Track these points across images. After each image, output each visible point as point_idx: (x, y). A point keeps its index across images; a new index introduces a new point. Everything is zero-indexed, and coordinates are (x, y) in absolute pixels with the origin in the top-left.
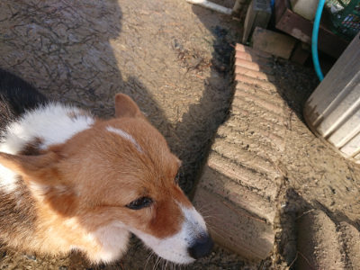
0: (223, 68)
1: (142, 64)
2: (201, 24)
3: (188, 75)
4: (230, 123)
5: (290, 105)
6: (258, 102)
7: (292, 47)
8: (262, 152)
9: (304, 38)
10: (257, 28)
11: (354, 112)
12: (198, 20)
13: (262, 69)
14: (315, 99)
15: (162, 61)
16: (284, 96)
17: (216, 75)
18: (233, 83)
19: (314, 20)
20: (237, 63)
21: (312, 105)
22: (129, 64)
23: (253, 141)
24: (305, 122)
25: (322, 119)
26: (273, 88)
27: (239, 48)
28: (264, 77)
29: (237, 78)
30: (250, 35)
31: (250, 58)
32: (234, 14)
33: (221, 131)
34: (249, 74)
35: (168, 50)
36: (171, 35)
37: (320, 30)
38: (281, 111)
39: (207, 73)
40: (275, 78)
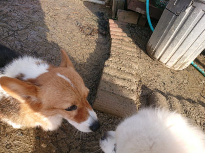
0: (104, 33)
1: (61, 35)
2: (90, 11)
3: (86, 39)
4: (110, 59)
5: (139, 47)
6: (123, 47)
7: (138, 17)
8: (127, 70)
9: (143, 12)
10: (118, 10)
11: (169, 44)
12: (88, 10)
13: (124, 31)
14: (151, 42)
15: (72, 33)
16: (136, 43)
17: (101, 37)
18: (110, 40)
19: (146, 2)
20: (111, 29)
21: (150, 45)
22: (53, 36)
23: (123, 66)
24: (148, 54)
25: (155, 51)
26: (130, 39)
27: (111, 21)
28: (125, 34)
29: (112, 37)
30: (116, 14)
31: (117, 26)
32: (106, 4)
33: (106, 63)
34: (118, 34)
35: (74, 27)
36: (74, 19)
37: (150, 7)
38: (135, 50)
39: (96, 37)
40: (131, 34)
